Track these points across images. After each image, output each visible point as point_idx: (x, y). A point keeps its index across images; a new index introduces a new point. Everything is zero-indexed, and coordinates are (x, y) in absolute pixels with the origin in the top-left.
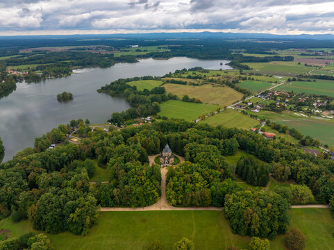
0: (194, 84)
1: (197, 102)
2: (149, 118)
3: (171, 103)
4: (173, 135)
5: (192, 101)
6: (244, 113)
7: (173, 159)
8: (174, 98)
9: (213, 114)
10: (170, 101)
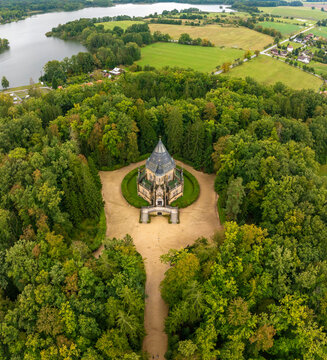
0: (192, 24)
1: (205, 45)
2: (116, 70)
3: (160, 47)
4: (177, 108)
5: (196, 43)
6: (291, 63)
7: (179, 188)
8: (165, 39)
9: (241, 63)
10: (158, 44)
